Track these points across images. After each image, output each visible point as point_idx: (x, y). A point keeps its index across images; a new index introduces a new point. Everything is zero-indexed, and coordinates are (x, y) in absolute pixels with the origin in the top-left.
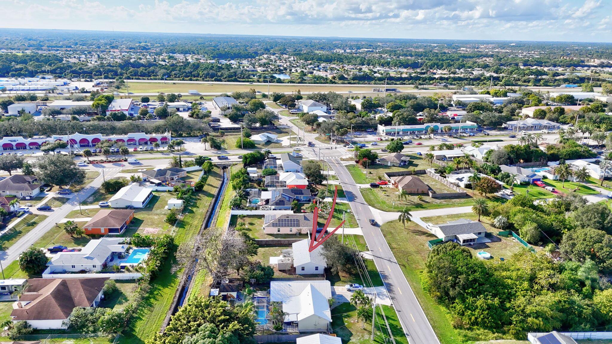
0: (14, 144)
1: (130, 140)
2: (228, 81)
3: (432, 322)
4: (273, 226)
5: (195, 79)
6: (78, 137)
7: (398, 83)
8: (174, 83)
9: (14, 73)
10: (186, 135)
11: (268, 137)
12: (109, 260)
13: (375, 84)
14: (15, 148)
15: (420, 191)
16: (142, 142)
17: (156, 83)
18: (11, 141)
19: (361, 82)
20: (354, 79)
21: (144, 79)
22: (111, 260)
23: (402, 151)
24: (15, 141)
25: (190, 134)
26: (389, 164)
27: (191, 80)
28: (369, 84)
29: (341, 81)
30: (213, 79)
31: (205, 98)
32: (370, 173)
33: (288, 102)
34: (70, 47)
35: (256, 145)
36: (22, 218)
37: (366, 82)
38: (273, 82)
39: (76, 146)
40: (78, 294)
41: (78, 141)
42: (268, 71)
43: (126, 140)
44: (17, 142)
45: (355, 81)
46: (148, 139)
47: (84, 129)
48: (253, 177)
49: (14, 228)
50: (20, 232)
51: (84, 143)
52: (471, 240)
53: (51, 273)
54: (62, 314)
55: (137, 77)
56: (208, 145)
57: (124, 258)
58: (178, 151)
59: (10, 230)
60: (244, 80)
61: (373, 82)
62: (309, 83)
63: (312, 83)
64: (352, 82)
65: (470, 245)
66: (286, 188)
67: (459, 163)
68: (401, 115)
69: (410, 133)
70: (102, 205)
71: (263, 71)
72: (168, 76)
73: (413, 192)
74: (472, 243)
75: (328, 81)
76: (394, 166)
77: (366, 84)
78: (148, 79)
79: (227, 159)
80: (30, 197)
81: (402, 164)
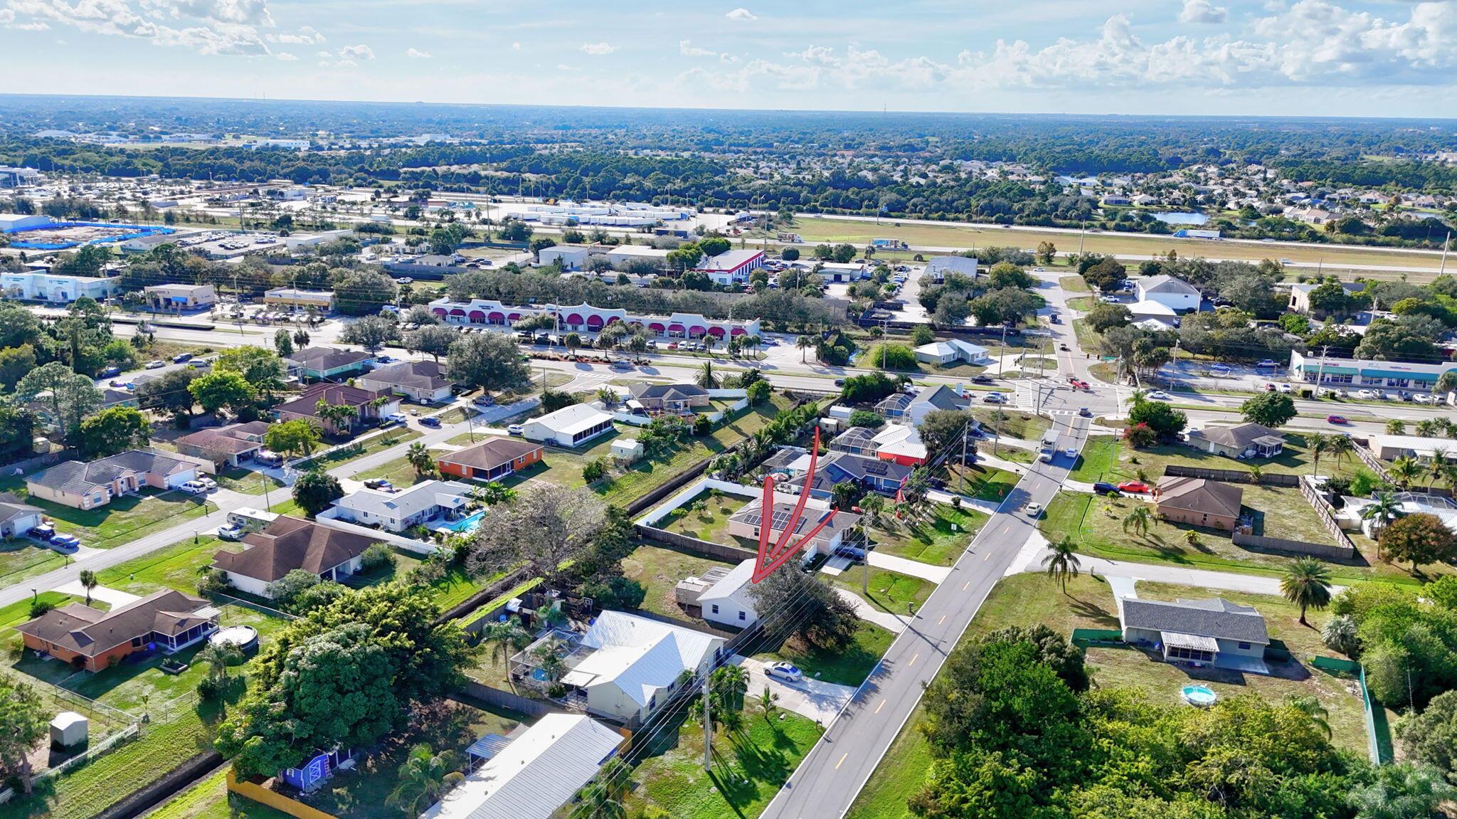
0: (487, 312)
1: (675, 327)
2: (1029, 224)
3: (874, 782)
4: (746, 521)
5: (952, 216)
6: (586, 310)
8: (898, 225)
9: (618, 192)
10: (796, 330)
11: (960, 350)
12: (426, 517)
14: (487, 321)
15: (1210, 522)
16: (695, 334)
17: (860, 222)
18: (483, 307)
19: (1409, 242)
20: (1388, 232)
21: (844, 214)
22: (431, 519)
23: (1289, 422)
24: (488, 308)
25: (802, 327)
26: (1211, 450)
27: (942, 218)
29: (1345, 236)
30: (994, 218)
31: (925, 257)
32: (1135, 461)
33: (1104, 276)
34: (771, 145)
35: (920, 365)
36: (385, 431)
37: (1427, 242)
38: (1141, 231)
39: (581, 328)
40: (316, 551)
41: (585, 318)
42: (1160, 203)
43: (667, 325)
44: (492, 310)
45: (1391, 239)
46: (707, 328)
47: (609, 298)
48: (827, 426)
49: (361, 444)
50: (365, 451)
51: (595, 324)
52: (1197, 654)
53: (339, 518)
54: (270, 572)
55: (831, 209)
56: (811, 352)
57: (452, 520)
58: (748, 358)
59: (354, 446)
60: (1067, 222)
63: (1253, 238)
64: (1382, 239)
65: (1191, 665)
66: (874, 458)
67: (1409, 471)
68: (1381, 331)
69: (1390, 384)
70: (513, 430)
71: (1146, 204)
72: (896, 209)
73: (1189, 520)
74: (1198, 663)
75: (1304, 234)
76: (1223, 455)
77: (1426, 247)
78: (851, 214)
80: (429, 400)
81: (1250, 453)
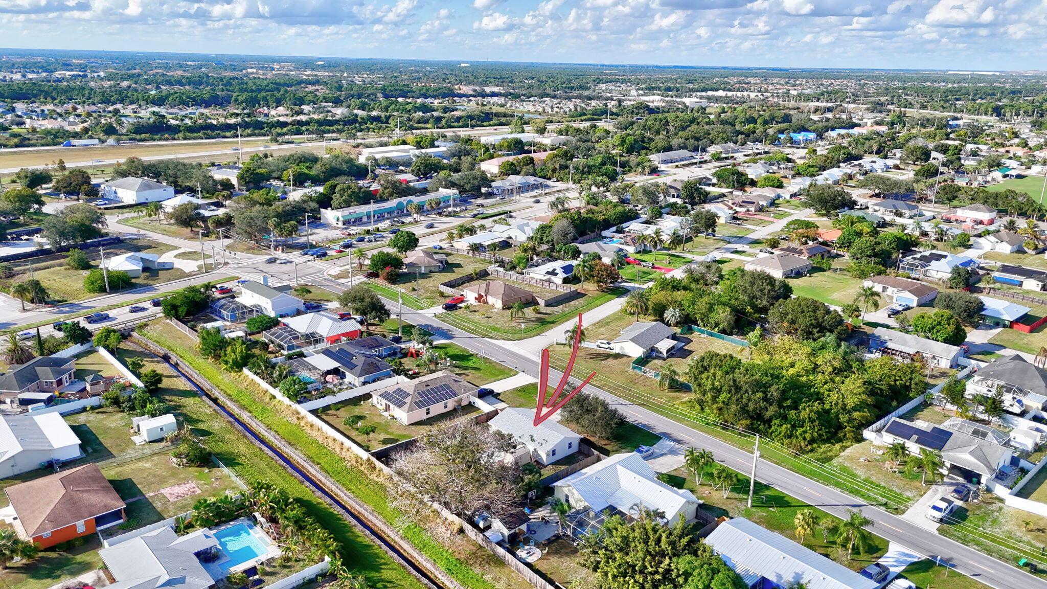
7: (228, 134)
11: (142, 260)
13: (185, 139)
28: (174, 139)
32: (414, 290)
45: (143, 136)
61: (181, 135)
62: (43, 145)
76: (432, 272)
79: (106, 318)
81: (442, 266)
